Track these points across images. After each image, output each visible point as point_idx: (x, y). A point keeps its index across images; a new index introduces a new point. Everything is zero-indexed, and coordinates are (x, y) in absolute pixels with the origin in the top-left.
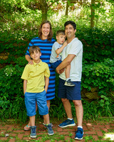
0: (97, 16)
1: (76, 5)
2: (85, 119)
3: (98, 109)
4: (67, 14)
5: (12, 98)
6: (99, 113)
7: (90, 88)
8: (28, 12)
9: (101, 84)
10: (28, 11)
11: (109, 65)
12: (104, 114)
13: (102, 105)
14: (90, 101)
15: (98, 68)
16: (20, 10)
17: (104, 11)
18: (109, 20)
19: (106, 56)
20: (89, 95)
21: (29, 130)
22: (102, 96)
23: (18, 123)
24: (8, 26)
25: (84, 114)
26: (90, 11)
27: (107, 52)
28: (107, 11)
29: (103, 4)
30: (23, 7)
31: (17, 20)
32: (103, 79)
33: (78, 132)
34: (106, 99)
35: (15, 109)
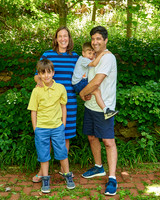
0: (135, 23)
1: (106, 7)
2: (120, 165)
3: (138, 151)
4: (94, 19)
5: (15, 136)
6: (140, 157)
7: (126, 122)
8: (40, 16)
9: (141, 117)
10: (41, 14)
11: (152, 89)
12: (146, 159)
13: (143, 146)
14: (127, 140)
15: (138, 93)
16: (29, 13)
17: (145, 16)
18: (152, 28)
19: (148, 78)
20: (124, 132)
21: (40, 182)
22: (143, 134)
23: (25, 171)
24: (12, 35)
25: (119, 158)
26: (125, 16)
27: (149, 72)
28: (149, 16)
29: (143, 7)
30: (34, 9)
31: (25, 27)
32: (144, 110)
33: (110, 185)
34: (149, 137)
35: (20, 152)
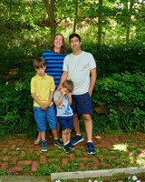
0: (104, 33)
1: (83, 23)
2: (95, 132)
3: (107, 122)
4: (74, 30)
5: (22, 112)
6: (108, 127)
7: (99, 103)
9: (109, 99)
10: (37, 28)
11: (117, 79)
12: (113, 128)
13: (111, 119)
14: (100, 115)
16: (29, 28)
17: (111, 28)
18: (115, 38)
19: (113, 72)
20: (97, 110)
21: (40, 144)
22: (111, 110)
23: (29, 137)
24: (17, 43)
25: (94, 128)
26: (97, 29)
27: (114, 68)
28: (114, 28)
29: (109, 23)
30: (32, 24)
31: (26, 37)
32: (111, 93)
34: (115, 112)
35: (25, 124)
